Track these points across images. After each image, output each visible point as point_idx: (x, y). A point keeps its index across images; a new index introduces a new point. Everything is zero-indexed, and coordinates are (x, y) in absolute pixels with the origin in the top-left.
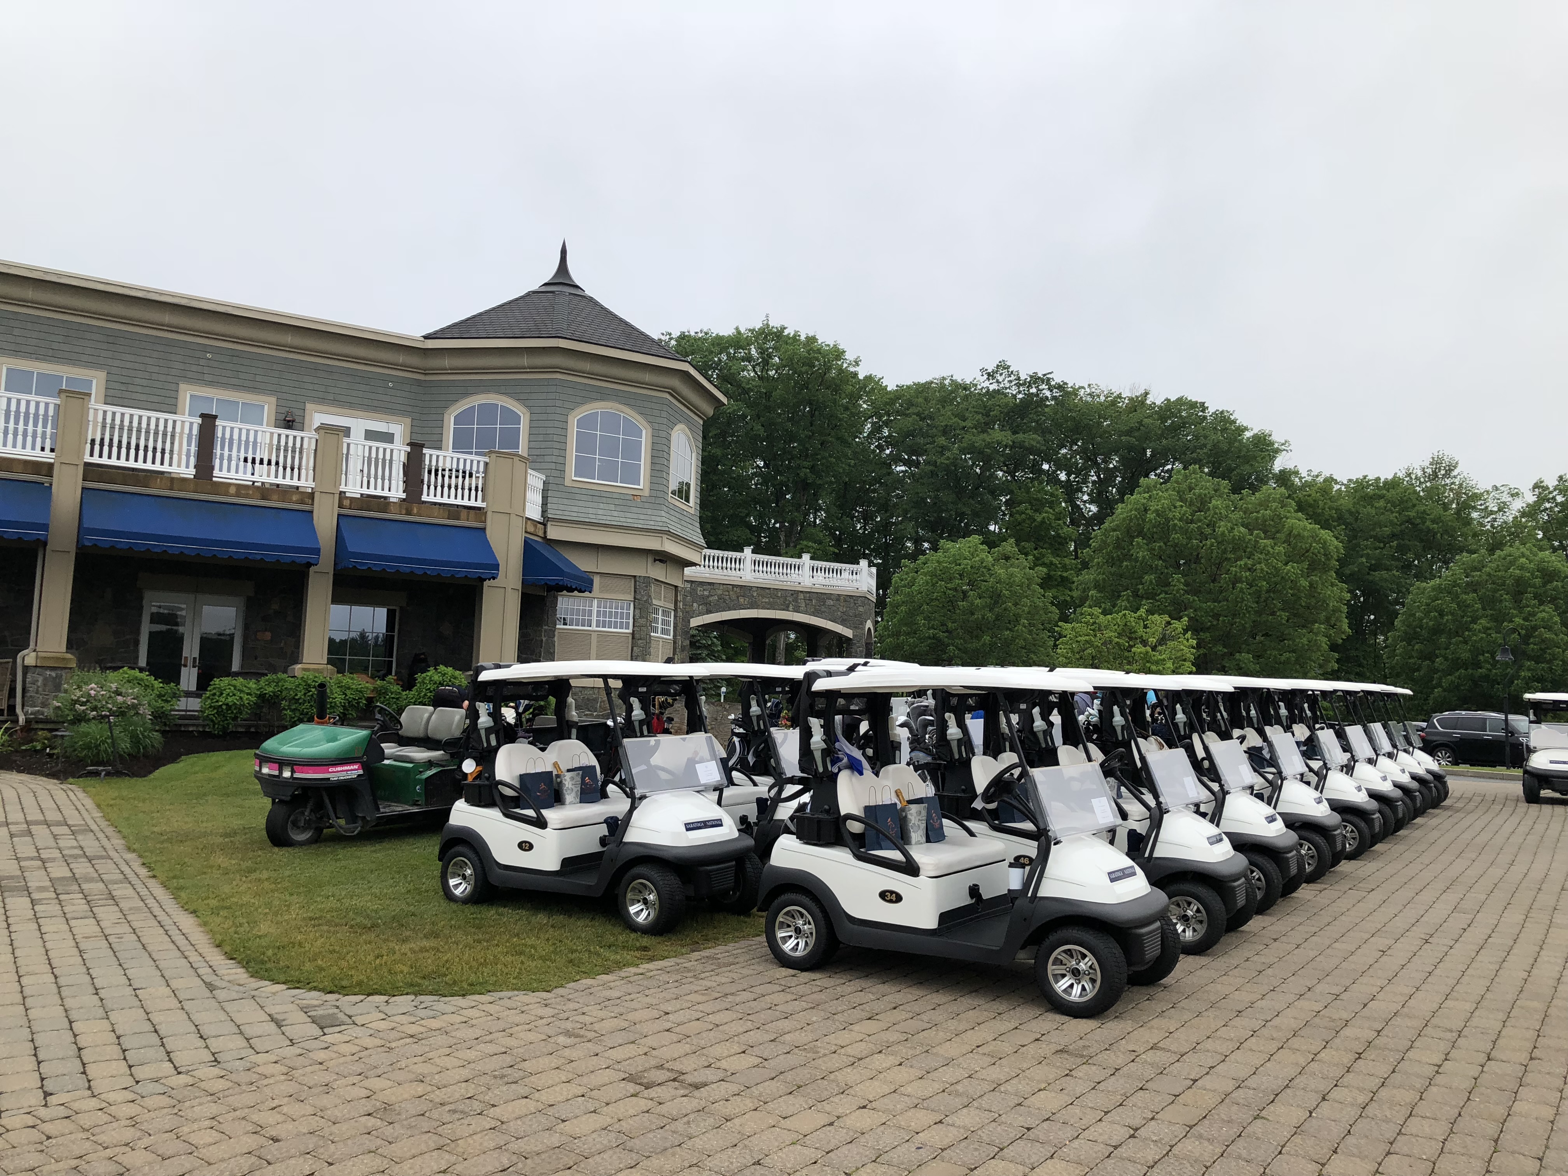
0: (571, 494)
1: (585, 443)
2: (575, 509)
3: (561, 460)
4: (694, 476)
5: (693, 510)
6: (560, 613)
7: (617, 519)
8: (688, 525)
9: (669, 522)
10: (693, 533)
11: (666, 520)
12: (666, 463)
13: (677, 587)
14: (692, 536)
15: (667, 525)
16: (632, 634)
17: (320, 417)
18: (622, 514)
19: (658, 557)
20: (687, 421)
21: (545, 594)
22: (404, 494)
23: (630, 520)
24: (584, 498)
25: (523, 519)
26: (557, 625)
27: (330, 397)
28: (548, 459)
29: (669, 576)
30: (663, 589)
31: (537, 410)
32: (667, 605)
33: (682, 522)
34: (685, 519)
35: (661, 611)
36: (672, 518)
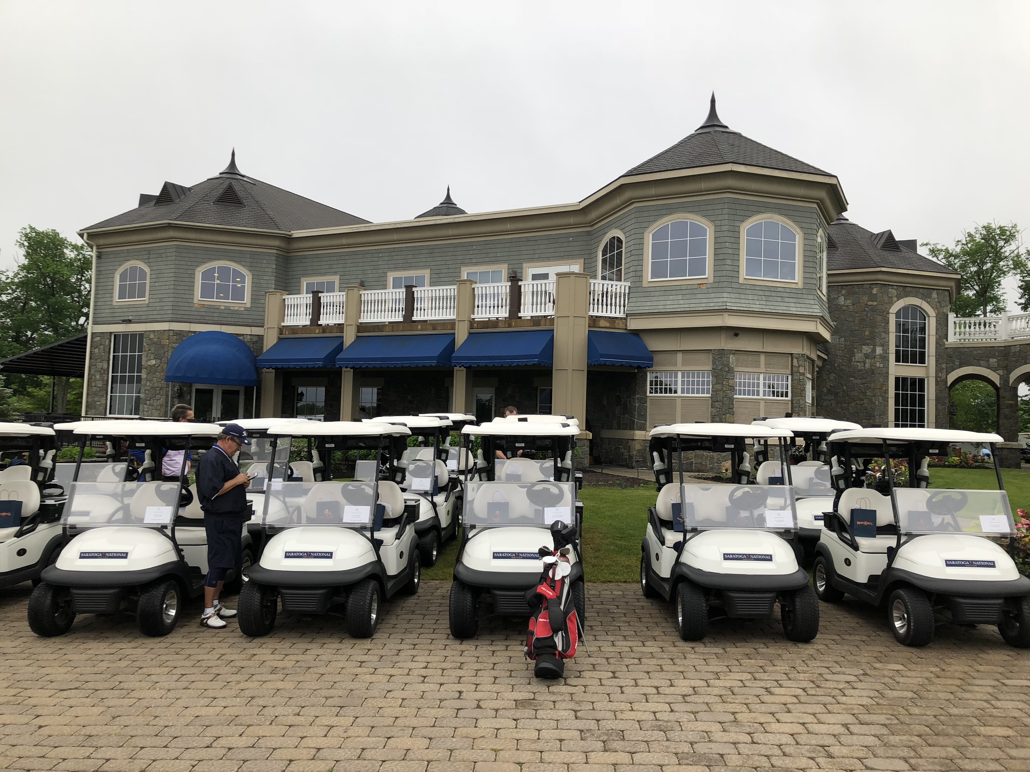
0: (648, 292)
1: (658, 251)
2: (649, 304)
3: (639, 268)
4: (802, 256)
5: (800, 286)
6: (651, 385)
7: (682, 306)
8: (787, 300)
9: (738, 301)
10: (798, 305)
11: (729, 300)
12: (730, 251)
13: (792, 354)
14: (791, 309)
15: (728, 304)
16: (711, 397)
17: (530, 270)
18: (688, 301)
19: (736, 332)
20: (779, 210)
21: (636, 371)
22: (508, 314)
23: (693, 305)
24: (657, 294)
25: (587, 319)
26: (648, 394)
27: (537, 256)
28: (632, 269)
29: (771, 346)
30: (762, 358)
31: (628, 234)
32: (774, 371)
33: (771, 298)
34: (779, 294)
35: (762, 376)
36: (747, 297)
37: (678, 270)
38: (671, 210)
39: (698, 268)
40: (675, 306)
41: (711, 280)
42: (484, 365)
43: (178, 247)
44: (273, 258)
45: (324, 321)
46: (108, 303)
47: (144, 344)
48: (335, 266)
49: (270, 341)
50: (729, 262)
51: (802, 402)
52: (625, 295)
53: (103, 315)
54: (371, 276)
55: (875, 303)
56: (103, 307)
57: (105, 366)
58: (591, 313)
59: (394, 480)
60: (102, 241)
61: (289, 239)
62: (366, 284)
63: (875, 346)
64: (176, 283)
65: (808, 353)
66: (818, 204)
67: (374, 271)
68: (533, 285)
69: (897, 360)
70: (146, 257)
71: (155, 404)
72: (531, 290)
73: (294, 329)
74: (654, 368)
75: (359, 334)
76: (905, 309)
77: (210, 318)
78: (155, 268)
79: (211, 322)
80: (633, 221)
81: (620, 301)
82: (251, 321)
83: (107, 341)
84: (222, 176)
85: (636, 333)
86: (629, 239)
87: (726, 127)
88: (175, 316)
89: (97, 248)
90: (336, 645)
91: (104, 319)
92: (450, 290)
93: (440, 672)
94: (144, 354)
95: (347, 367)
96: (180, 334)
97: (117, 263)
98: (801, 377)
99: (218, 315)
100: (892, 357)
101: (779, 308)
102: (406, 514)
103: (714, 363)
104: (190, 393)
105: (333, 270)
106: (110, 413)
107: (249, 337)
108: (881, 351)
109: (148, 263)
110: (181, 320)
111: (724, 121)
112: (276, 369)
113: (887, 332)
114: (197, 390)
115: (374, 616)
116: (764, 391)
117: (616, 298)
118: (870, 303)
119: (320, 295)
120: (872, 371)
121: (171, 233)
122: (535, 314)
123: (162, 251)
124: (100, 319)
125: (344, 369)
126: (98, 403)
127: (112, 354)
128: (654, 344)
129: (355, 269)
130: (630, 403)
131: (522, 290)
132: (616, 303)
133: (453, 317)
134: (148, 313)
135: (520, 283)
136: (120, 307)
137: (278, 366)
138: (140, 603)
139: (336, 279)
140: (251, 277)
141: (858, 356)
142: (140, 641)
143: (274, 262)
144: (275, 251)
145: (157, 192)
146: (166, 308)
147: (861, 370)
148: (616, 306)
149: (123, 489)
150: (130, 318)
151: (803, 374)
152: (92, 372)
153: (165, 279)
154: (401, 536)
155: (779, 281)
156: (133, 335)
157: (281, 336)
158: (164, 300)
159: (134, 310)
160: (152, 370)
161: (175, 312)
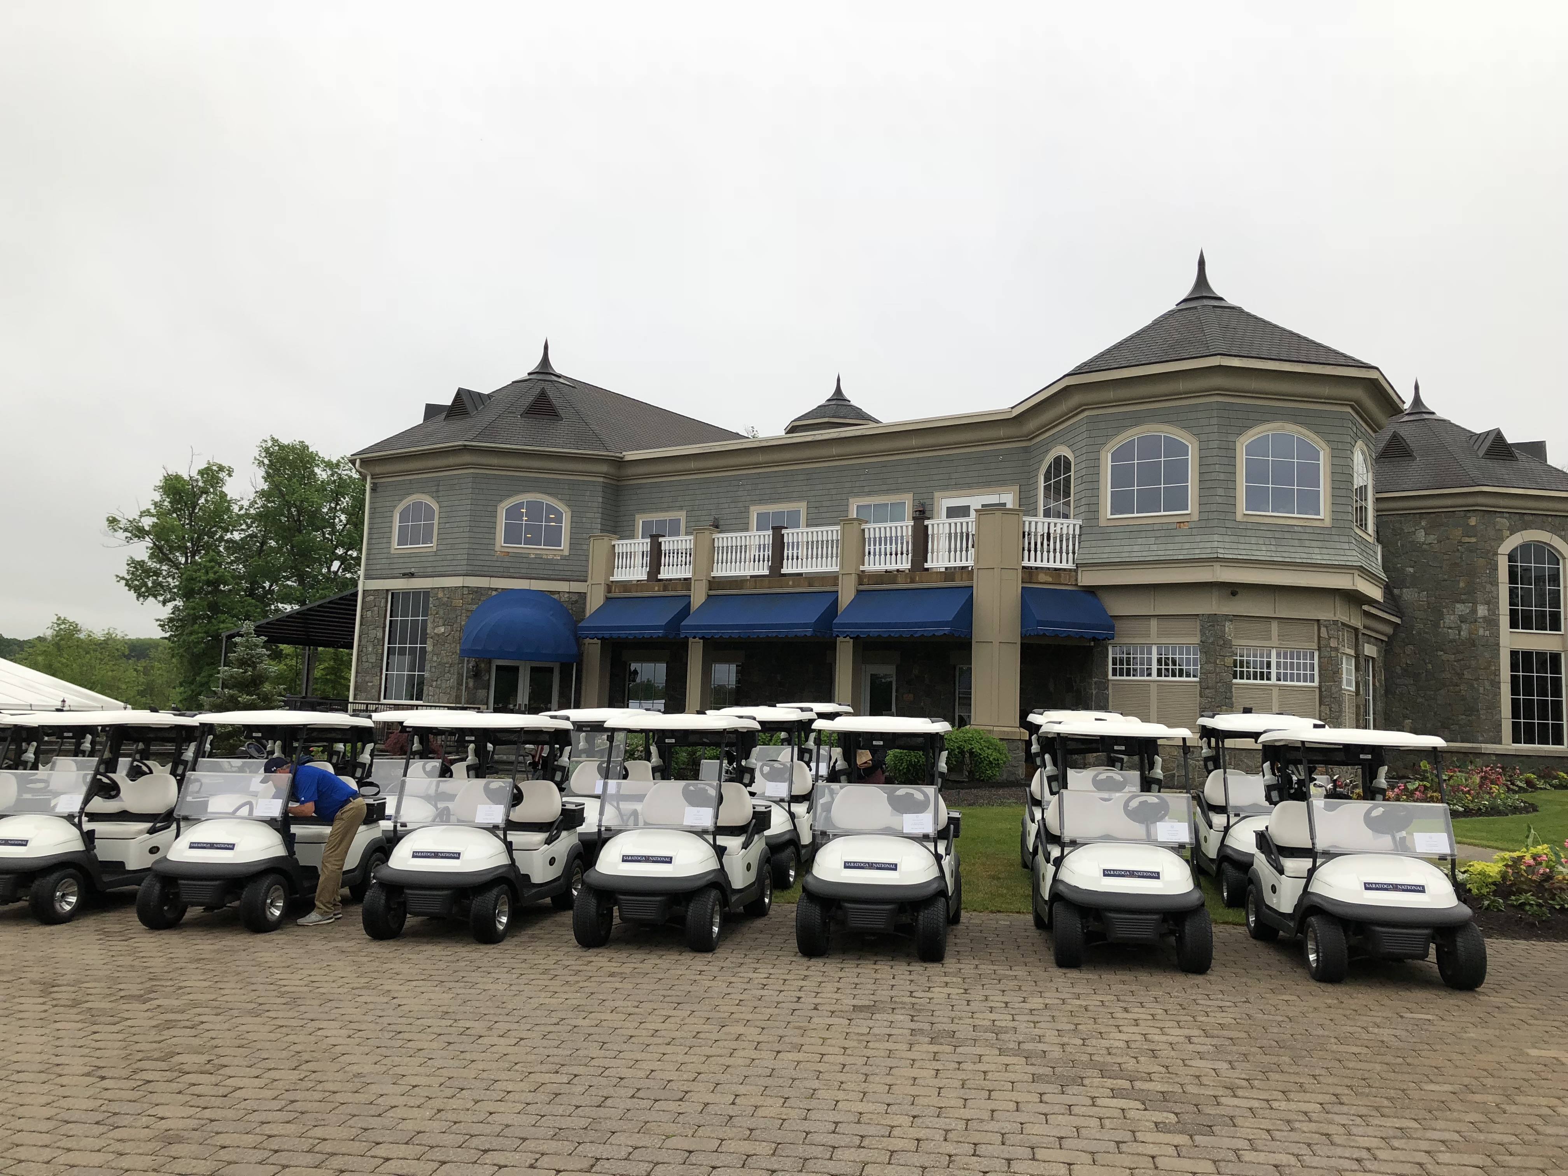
0: (1106, 534)
1: (1120, 476)
3: (1093, 500)
4: (1329, 480)
5: (1328, 523)
6: (1114, 663)
7: (1154, 553)
8: (1307, 543)
9: (1235, 546)
10: (1325, 551)
11: (1221, 545)
12: (1222, 476)
13: (1318, 620)
14: (1314, 556)
15: (1220, 551)
16: (1200, 682)
17: (946, 501)
18: (1162, 547)
19: (1233, 590)
20: (1295, 417)
21: (1092, 644)
22: (910, 564)
23: (1171, 552)
24: (1120, 536)
25: (1020, 571)
26: (1110, 677)
27: (953, 482)
28: (1083, 502)
29: (1287, 609)
30: (1274, 626)
31: (1078, 453)
32: (1292, 644)
33: (1284, 542)
34: (1295, 536)
35: (1274, 653)
36: (1247, 540)
37: (1149, 502)
38: (1137, 420)
39: (1178, 500)
40: (1145, 554)
41: (1196, 517)
42: (876, 634)
43: (475, 476)
44: (600, 489)
45: (665, 574)
46: (385, 551)
47: (431, 606)
48: (680, 498)
49: (595, 601)
50: (1220, 492)
51: (1334, 690)
52: (1074, 537)
53: (378, 567)
54: (727, 511)
55: (1474, 540)
56: (378, 556)
57: (380, 635)
58: (1026, 563)
59: (741, 782)
60: (378, 470)
61: (620, 463)
62: (721, 522)
63: (1475, 603)
64: (473, 524)
65: (1345, 619)
66: (1352, 407)
67: (732, 505)
68: (950, 524)
69: (1514, 624)
70: (434, 489)
71: (444, 686)
72: (947, 531)
73: (626, 586)
74: (1116, 640)
75: (712, 593)
76: (1525, 547)
77: (517, 570)
78: (445, 504)
79: (518, 575)
80: (1085, 435)
81: (1067, 546)
82: (569, 573)
83: (383, 601)
84: (531, 377)
85: (1092, 591)
86: (1079, 460)
87: (1221, 299)
88: (470, 568)
89: (372, 478)
90: (676, 957)
91: (379, 572)
92: (832, 532)
93: (782, 982)
94: (430, 619)
95: (694, 637)
96: (476, 592)
97: (397, 498)
98: (1333, 654)
99: (527, 565)
100: (1504, 621)
101: (1297, 555)
102: (754, 821)
103: (1203, 633)
104: (489, 672)
105: (678, 504)
106: (385, 698)
107: (566, 595)
108: (1486, 612)
109: (437, 498)
110: (479, 573)
111: (1219, 293)
112: (603, 639)
113: (1495, 583)
114: (498, 668)
115: (716, 929)
116: (1278, 674)
117: (1061, 541)
118: (1467, 540)
119: (660, 539)
120: (1472, 643)
121: (467, 458)
122: (953, 564)
123: (456, 481)
124: (374, 572)
125: (691, 640)
126: (370, 684)
127: (388, 619)
128: (1117, 607)
129: (707, 502)
130: (1085, 689)
131: (930, 532)
132: (1061, 548)
133: (835, 569)
134: (435, 564)
135: (926, 522)
136: (401, 556)
137: (606, 636)
138: (473, 905)
139: (682, 516)
140: (569, 514)
141: (1450, 619)
142: (474, 947)
143: (601, 494)
144: (601, 480)
145: (448, 401)
146: (459, 557)
147: (1455, 640)
148: (1061, 552)
149: (437, 790)
150: (413, 570)
151: (1336, 649)
152: (363, 642)
153: (458, 519)
154: (748, 846)
155: (1295, 517)
156: (417, 593)
157: (610, 595)
158: (457, 546)
159: (417, 559)
160: (440, 640)
161: (470, 562)
